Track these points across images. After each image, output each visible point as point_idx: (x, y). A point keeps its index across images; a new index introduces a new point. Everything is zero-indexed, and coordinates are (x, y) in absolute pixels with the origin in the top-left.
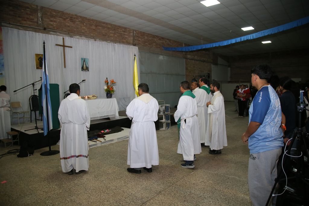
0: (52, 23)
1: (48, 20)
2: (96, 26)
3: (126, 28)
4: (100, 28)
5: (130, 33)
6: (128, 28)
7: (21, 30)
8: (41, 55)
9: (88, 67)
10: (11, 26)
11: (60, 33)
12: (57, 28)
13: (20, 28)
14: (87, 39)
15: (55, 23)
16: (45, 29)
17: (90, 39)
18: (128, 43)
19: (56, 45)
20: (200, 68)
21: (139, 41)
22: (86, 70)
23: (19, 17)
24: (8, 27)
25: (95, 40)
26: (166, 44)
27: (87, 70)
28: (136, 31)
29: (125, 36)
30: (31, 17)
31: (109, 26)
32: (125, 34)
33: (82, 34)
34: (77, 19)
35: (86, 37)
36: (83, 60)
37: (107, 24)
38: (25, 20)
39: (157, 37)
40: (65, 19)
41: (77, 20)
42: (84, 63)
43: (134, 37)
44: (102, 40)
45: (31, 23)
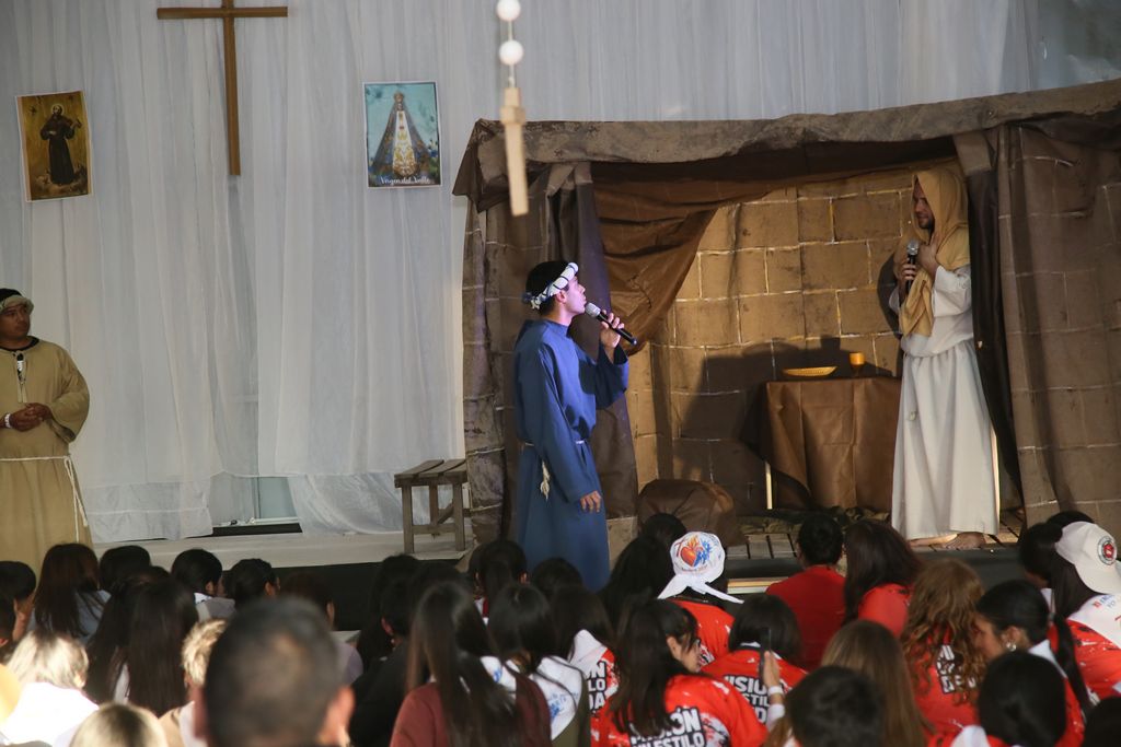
8: (59, 97)
9: (436, 153)
19: (163, 13)
22: (417, 173)
27: (425, 180)
36: (388, 101)
42: (401, 122)
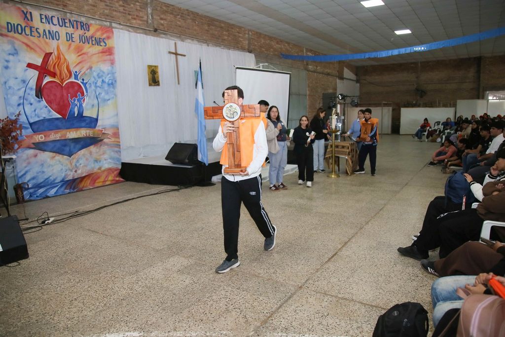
0: (162, 22)
1: (158, 18)
2: (209, 25)
3: (240, 28)
4: (213, 27)
5: (245, 34)
6: (243, 28)
7: (132, 32)
8: (154, 66)
10: (121, 27)
11: (171, 36)
12: (168, 30)
13: (130, 29)
14: (199, 44)
15: (165, 22)
16: (156, 30)
17: (202, 44)
18: (243, 49)
19: (169, 52)
20: (322, 85)
21: (255, 46)
23: (129, 14)
24: (118, 28)
25: (208, 46)
26: (284, 49)
28: (251, 31)
29: (240, 39)
30: (141, 13)
31: (223, 25)
32: (239, 37)
33: (194, 37)
34: (188, 15)
35: (199, 41)
36: (197, 74)
37: (221, 22)
38: (135, 19)
39: (275, 39)
40: (175, 16)
41: (189, 17)
43: (249, 40)
44: (215, 45)
45: (141, 22)
